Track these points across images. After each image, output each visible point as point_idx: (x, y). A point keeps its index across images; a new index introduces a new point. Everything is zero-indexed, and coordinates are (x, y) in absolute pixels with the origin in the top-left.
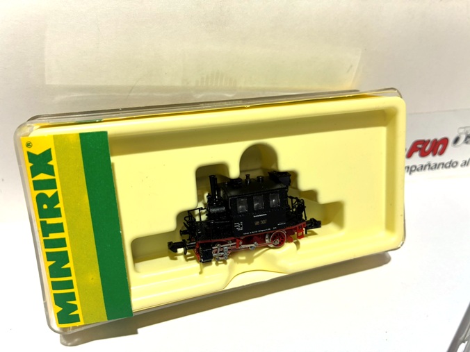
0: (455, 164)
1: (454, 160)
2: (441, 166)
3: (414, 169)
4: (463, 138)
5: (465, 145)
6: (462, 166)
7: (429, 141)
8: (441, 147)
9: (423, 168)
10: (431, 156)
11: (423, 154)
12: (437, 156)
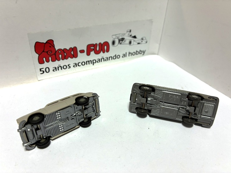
0: (118, 57)
1: (117, 54)
2: (111, 58)
3: (94, 61)
4: (117, 41)
5: (120, 45)
6: (122, 57)
7: (96, 44)
8: (106, 47)
9: (100, 60)
10: (102, 52)
11: (97, 53)
12: (106, 52)
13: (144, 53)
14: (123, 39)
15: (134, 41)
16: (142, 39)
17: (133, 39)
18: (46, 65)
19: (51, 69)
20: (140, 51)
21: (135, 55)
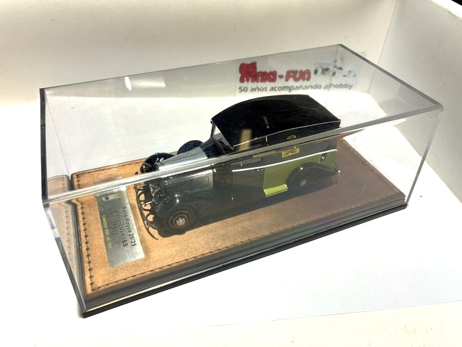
0: (319, 87)
1: (318, 84)
2: (310, 87)
3: (291, 88)
4: (320, 70)
5: (322, 75)
6: (324, 88)
7: (297, 71)
8: (306, 76)
9: (297, 88)
10: (301, 81)
11: (296, 80)
12: (306, 81)
13: (351, 87)
14: (327, 69)
15: (339, 73)
16: (350, 72)
17: (337, 71)
18: (245, 84)
19: (249, 89)
20: (346, 85)
21: (339, 89)
